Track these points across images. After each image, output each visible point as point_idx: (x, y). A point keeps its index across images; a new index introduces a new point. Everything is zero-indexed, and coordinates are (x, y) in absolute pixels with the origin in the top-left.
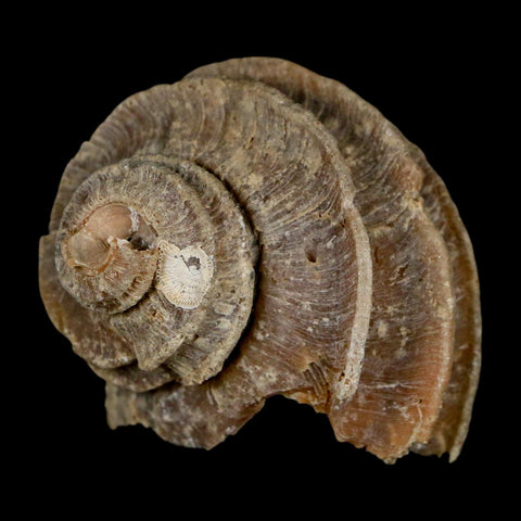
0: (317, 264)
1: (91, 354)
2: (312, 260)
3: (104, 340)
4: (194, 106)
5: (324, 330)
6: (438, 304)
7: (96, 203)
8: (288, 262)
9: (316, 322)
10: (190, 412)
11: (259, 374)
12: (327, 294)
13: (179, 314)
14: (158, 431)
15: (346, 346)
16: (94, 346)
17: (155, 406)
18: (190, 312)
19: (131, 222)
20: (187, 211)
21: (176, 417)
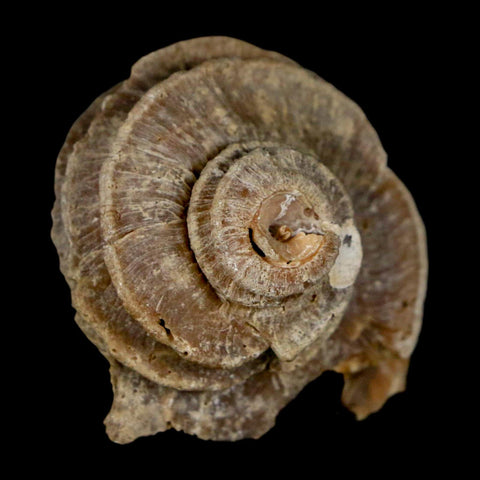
0: (369, 229)
3: (231, 339)
4: (223, 90)
5: (376, 293)
9: (369, 288)
10: (248, 403)
13: (332, 295)
14: (196, 431)
15: (405, 305)
16: (218, 347)
17: (202, 405)
18: (344, 291)
19: (280, 209)
20: (333, 189)
21: (231, 411)
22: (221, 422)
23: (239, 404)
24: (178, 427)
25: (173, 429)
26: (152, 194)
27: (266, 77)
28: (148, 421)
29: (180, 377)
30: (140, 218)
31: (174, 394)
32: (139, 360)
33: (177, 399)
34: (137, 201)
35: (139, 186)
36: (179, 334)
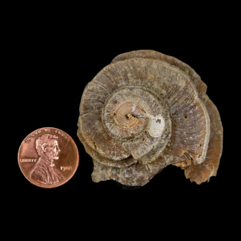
0: (187, 119)
1: (111, 156)
2: (186, 117)
3: (116, 151)
4: (134, 68)
5: (190, 141)
6: (218, 129)
7: (122, 103)
8: (179, 119)
9: (187, 139)
10: (137, 173)
11: (168, 158)
12: (192, 129)
13: (152, 139)
14: (120, 181)
15: (201, 146)
16: (112, 153)
17: (121, 172)
18: (157, 138)
19: (132, 109)
20: (155, 103)
21: (131, 176)
22: (128, 179)
23: (134, 173)
24: (114, 179)
25: (112, 180)
26: (98, 101)
27: (152, 64)
28: (103, 176)
29: (107, 162)
30: (92, 108)
31: (111, 168)
32: (94, 155)
33: (112, 169)
34: (93, 102)
35: (95, 97)
36: (99, 147)
